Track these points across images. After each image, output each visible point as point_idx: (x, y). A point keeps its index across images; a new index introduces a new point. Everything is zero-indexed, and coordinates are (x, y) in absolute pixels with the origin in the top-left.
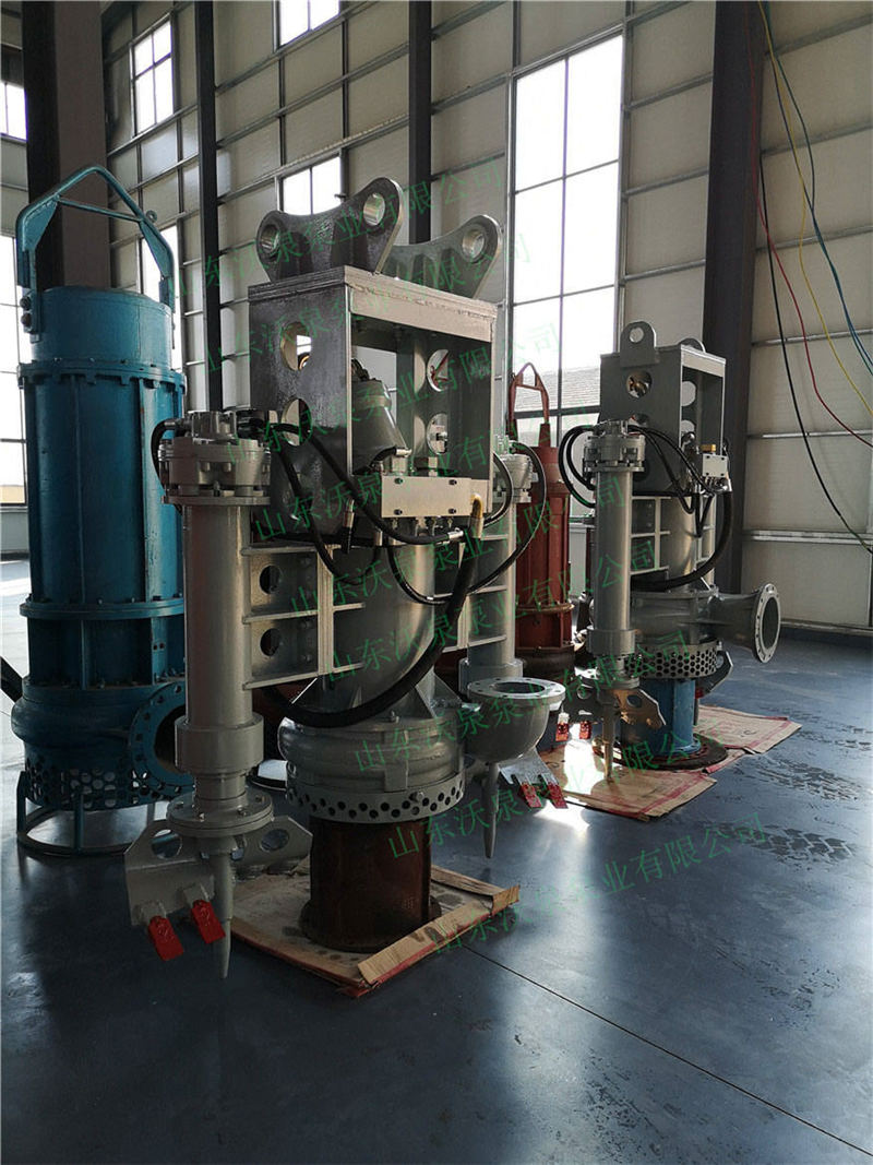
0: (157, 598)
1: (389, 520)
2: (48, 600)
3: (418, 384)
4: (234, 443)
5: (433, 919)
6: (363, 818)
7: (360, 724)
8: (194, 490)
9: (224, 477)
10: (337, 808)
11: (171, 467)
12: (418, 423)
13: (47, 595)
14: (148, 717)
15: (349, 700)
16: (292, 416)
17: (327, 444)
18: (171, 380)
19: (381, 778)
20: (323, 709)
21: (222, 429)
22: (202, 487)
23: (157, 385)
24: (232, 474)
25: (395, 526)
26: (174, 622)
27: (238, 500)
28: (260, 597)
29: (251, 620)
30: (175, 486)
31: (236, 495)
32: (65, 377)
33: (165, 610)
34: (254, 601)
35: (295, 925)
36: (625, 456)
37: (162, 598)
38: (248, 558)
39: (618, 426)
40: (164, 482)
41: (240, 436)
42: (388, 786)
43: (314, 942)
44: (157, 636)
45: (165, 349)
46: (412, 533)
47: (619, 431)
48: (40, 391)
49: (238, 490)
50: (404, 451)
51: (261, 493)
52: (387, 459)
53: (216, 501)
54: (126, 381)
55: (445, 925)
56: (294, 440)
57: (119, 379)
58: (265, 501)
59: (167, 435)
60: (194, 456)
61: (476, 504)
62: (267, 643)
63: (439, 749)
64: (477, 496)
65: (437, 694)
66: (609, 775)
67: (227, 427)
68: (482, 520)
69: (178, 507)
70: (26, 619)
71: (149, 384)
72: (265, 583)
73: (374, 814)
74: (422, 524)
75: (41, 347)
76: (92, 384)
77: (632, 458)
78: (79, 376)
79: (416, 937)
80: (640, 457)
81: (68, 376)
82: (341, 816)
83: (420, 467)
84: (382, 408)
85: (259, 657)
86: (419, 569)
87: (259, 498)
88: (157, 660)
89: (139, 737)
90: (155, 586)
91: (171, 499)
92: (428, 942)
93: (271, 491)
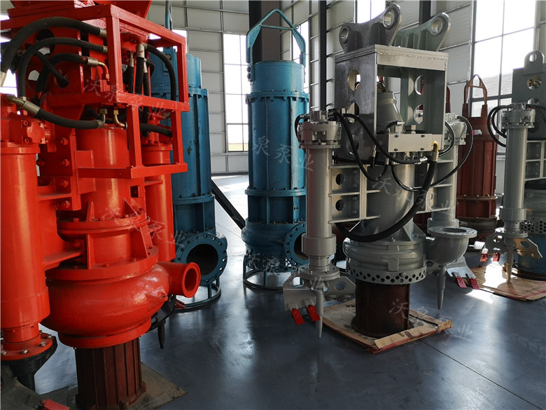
0: (296, 188)
1: (392, 153)
2: (255, 188)
3: (410, 92)
4: (327, 123)
5: (409, 329)
6: (378, 281)
7: (377, 241)
8: (310, 143)
9: (322, 137)
10: (366, 276)
11: (302, 134)
12: (410, 110)
13: (255, 186)
14: (291, 236)
15: (373, 231)
16: (351, 110)
17: (365, 122)
18: (303, 97)
19: (386, 265)
20: (361, 235)
21: (322, 117)
22: (314, 141)
23: (297, 99)
24: (325, 136)
25: (394, 156)
26: (302, 198)
27: (328, 147)
28: (336, 186)
29: (332, 195)
30: (303, 142)
31: (327, 144)
32: (263, 98)
33: (299, 193)
34: (333, 188)
35: (349, 324)
36: (523, 120)
37: (298, 188)
38: (332, 170)
39: (520, 105)
40: (299, 140)
41: (329, 120)
42: (390, 268)
43: (357, 331)
44: (296, 203)
45: (301, 83)
46: (403, 159)
47: (520, 108)
48: (253, 104)
49: (327, 142)
50: (401, 123)
51: (337, 143)
52: (393, 126)
53: (319, 147)
54: (285, 98)
55: (414, 332)
56: (352, 120)
57: (282, 98)
58: (339, 147)
59: (301, 121)
60: (311, 129)
61: (435, 146)
62: (339, 206)
63: (414, 255)
64: (436, 142)
65: (414, 232)
66: (509, 280)
67: (324, 116)
68: (438, 153)
69: (304, 150)
70: (247, 196)
71: (294, 99)
72: (338, 181)
73: (383, 280)
74: (408, 155)
75: (254, 87)
76: (272, 101)
77: (527, 121)
78: (268, 98)
79: (401, 335)
80: (532, 120)
81: (264, 98)
82: (368, 280)
83: (407, 130)
84: (392, 105)
85: (335, 212)
86: (407, 175)
87: (336, 146)
88: (295, 214)
89: (288, 244)
90: (295, 183)
91: (302, 147)
92: (406, 337)
93: (341, 142)
